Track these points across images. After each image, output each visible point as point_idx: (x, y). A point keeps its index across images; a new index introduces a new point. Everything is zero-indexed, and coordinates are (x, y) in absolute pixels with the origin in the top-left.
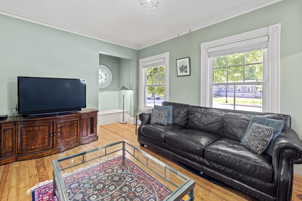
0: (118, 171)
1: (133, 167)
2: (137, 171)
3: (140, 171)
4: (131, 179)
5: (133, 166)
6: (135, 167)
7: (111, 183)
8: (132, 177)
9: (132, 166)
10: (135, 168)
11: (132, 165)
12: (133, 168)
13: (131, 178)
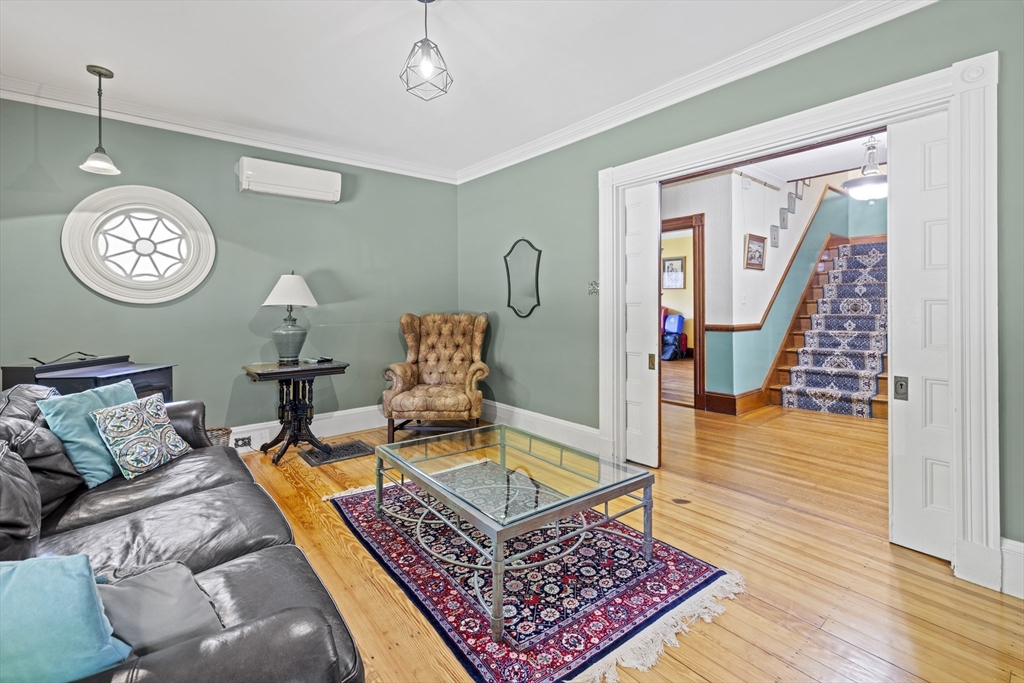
0: (515, 612)
1: (459, 625)
2: (445, 608)
3: (437, 603)
4: (469, 581)
5: (456, 629)
6: (450, 623)
7: (526, 575)
8: (466, 588)
9: (462, 629)
10: (452, 619)
11: (460, 633)
12: (459, 618)
13: (467, 585)
